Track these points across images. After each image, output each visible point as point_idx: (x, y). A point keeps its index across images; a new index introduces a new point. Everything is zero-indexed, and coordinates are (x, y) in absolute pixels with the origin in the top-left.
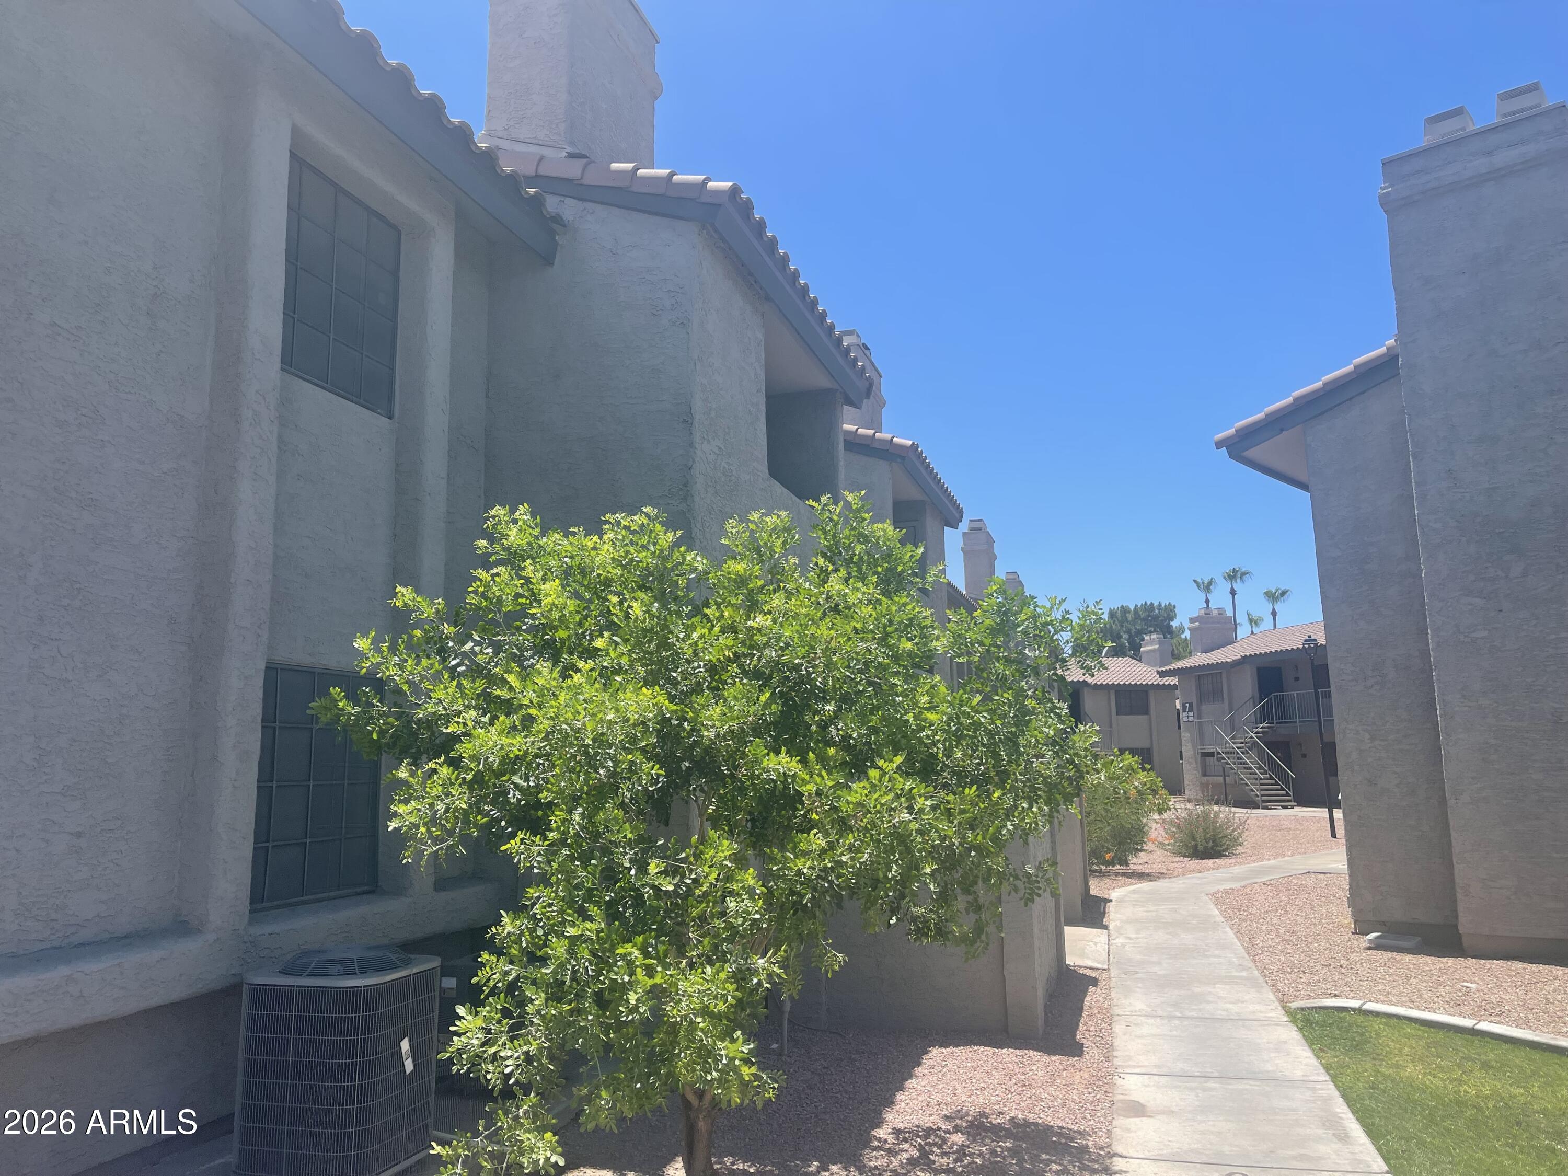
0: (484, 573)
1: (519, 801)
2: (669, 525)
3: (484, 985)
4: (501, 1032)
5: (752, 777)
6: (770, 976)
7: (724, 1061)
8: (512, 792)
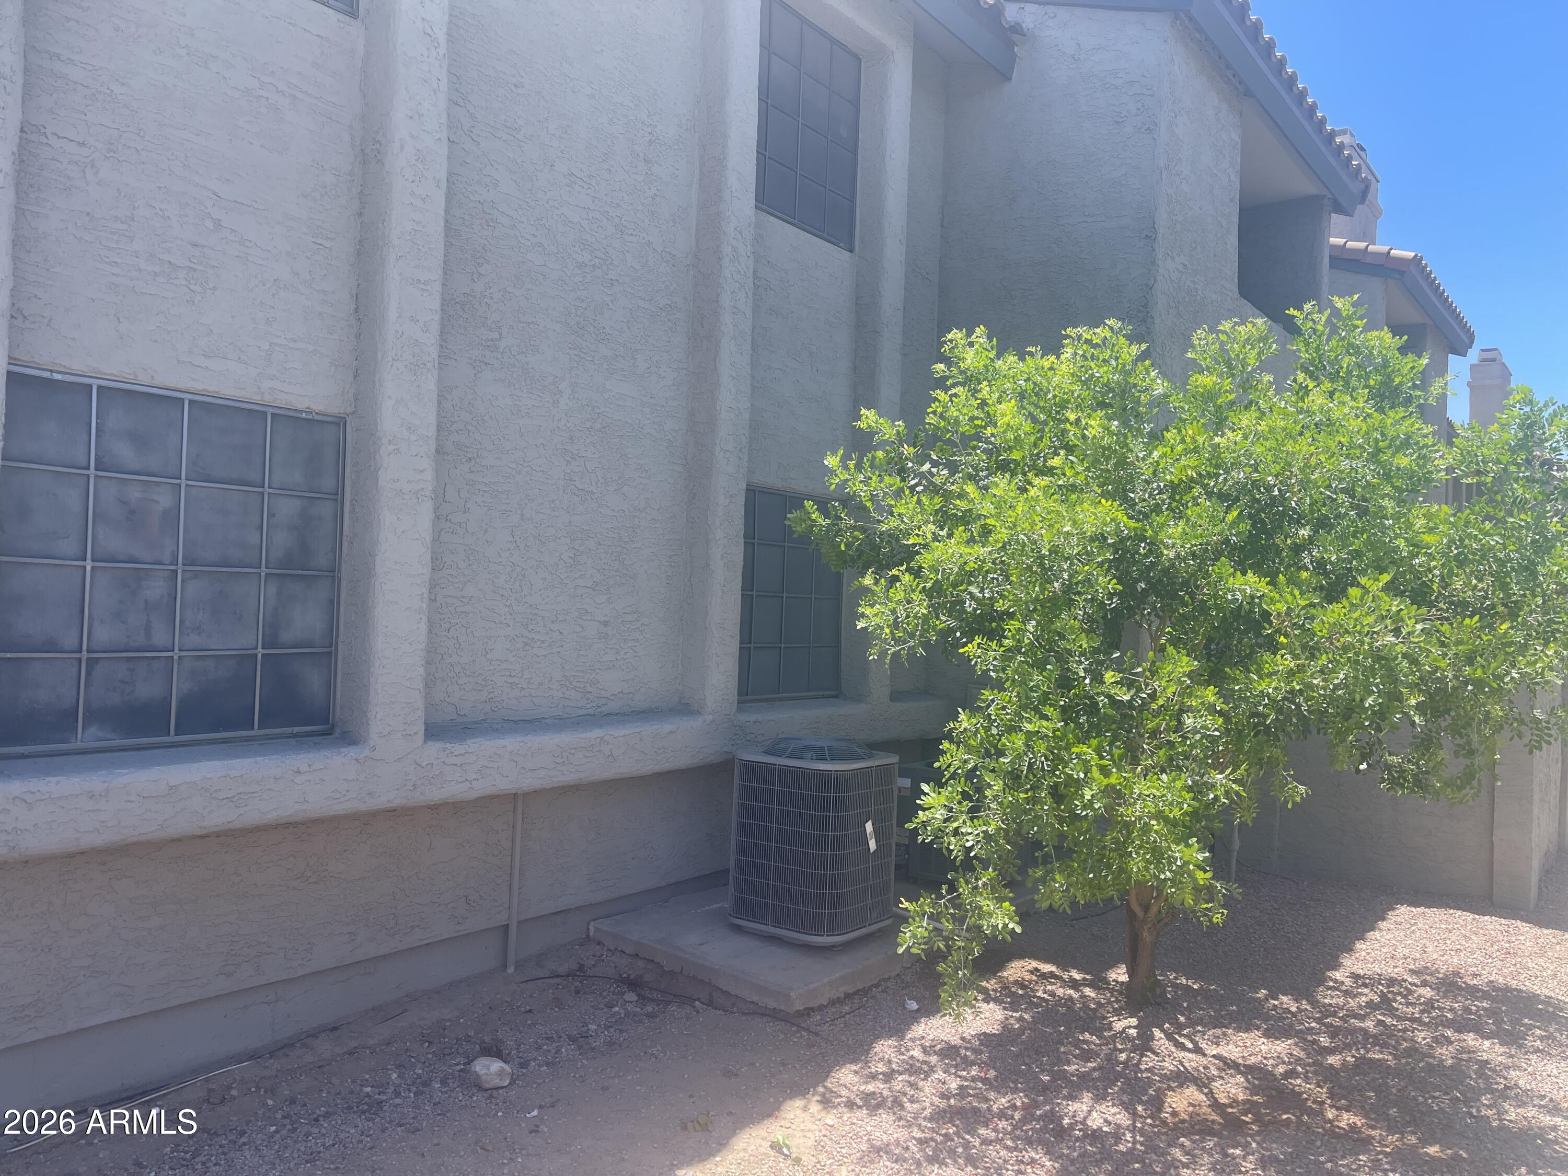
0: (943, 394)
1: (975, 610)
2: (1131, 339)
3: (946, 770)
4: (962, 812)
5: (1215, 596)
6: (1227, 793)
7: (1179, 863)
8: (968, 602)
